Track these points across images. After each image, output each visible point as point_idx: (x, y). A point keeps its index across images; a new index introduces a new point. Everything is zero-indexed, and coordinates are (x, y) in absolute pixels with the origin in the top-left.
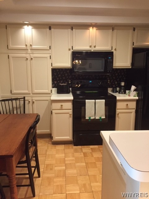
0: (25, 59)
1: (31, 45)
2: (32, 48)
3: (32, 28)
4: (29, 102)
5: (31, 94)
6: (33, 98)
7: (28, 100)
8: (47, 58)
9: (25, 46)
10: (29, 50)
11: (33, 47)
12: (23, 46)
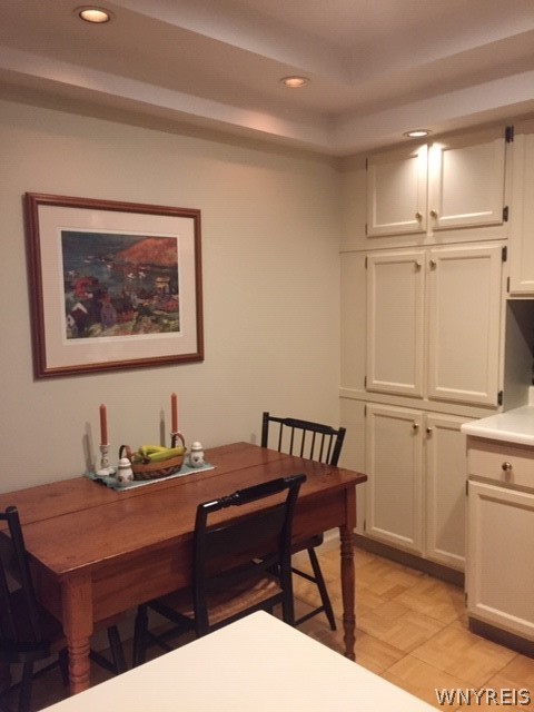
0: (412, 265)
1: (433, 214)
2: (436, 222)
3: (444, 150)
4: (415, 427)
5: (426, 400)
6: (431, 416)
7: (413, 421)
8: (489, 257)
9: (416, 222)
10: (430, 234)
11: (443, 218)
12: (408, 220)
